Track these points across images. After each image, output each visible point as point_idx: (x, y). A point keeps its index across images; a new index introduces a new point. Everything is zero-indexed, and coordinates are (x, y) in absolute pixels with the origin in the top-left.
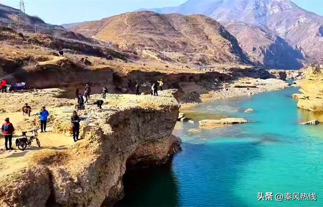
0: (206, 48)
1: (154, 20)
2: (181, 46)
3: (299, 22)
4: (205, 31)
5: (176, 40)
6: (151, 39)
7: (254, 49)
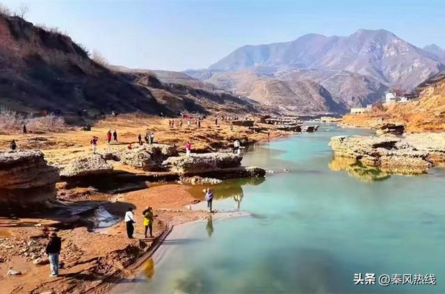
0: (310, 103)
1: (280, 86)
2: (295, 102)
3: (413, 67)
4: (310, 92)
5: (293, 99)
6: (280, 99)
7: (353, 98)
